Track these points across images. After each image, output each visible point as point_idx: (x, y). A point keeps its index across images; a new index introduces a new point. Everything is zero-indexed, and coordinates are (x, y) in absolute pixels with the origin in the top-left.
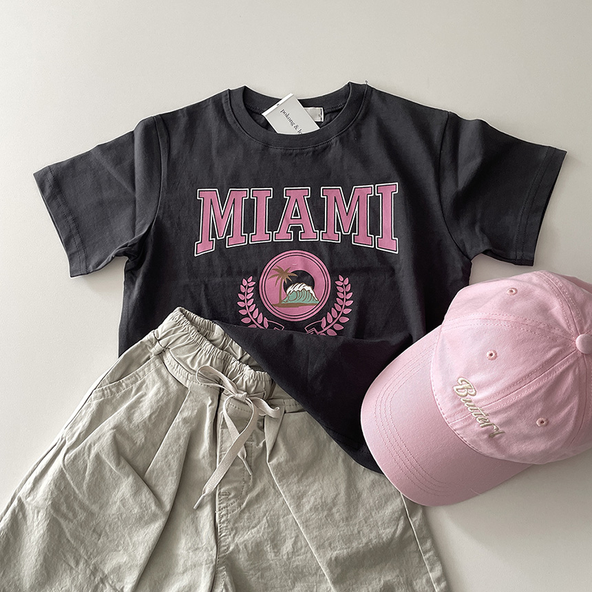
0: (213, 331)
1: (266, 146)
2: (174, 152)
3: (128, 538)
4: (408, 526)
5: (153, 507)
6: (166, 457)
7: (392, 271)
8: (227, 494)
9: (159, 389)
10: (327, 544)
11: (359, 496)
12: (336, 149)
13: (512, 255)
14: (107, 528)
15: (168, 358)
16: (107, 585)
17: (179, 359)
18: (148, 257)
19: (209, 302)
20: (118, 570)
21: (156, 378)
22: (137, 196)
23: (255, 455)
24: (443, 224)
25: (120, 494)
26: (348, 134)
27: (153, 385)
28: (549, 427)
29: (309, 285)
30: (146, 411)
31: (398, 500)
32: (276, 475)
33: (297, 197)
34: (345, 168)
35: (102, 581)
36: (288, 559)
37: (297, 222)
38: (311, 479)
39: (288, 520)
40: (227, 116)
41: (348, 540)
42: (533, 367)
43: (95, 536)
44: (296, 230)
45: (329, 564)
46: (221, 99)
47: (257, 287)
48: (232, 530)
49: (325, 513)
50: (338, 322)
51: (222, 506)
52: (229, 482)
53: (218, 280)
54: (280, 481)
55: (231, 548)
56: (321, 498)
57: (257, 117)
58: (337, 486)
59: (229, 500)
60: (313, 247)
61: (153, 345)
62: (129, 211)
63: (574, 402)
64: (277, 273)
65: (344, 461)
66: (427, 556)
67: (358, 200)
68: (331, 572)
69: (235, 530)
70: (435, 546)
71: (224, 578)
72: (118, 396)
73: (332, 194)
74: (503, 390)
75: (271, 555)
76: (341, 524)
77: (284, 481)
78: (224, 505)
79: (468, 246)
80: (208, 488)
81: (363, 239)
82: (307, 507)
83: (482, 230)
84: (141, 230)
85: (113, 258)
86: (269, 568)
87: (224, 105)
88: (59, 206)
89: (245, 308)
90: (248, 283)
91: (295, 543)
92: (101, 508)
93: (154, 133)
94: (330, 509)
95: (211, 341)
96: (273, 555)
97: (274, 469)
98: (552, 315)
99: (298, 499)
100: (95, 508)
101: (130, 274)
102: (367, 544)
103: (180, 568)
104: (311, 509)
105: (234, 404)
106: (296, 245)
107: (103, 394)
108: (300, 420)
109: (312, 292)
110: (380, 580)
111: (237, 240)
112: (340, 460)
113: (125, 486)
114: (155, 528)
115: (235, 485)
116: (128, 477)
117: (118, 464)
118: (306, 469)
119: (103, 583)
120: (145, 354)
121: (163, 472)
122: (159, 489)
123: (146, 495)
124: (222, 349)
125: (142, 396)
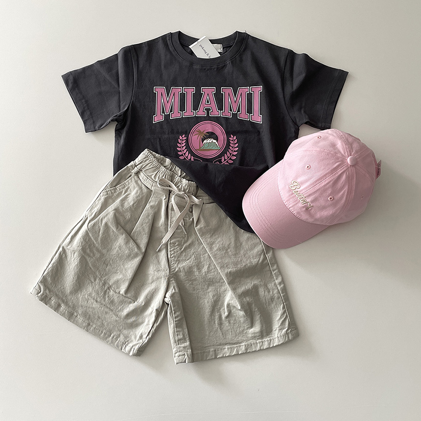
0: (165, 162)
1: (192, 64)
2: (141, 66)
3: (122, 267)
4: (265, 258)
5: (136, 250)
6: (142, 225)
7: (259, 133)
8: (174, 243)
9: (137, 191)
10: (225, 265)
11: (241, 244)
12: (229, 67)
13: (320, 125)
14: (111, 262)
15: (142, 175)
16: (111, 291)
17: (148, 175)
18: (128, 123)
19: (162, 147)
20: (117, 282)
21: (136, 186)
22: (120, 90)
23: (188, 224)
24: (285, 108)
25: (118, 244)
26: (236, 59)
27: (134, 189)
28: (334, 201)
29: (215, 140)
30: (131, 202)
31: (261, 246)
32: (199, 233)
33: (208, 92)
34: (234, 78)
35: (109, 288)
36: (205, 275)
37: (209, 106)
38: (217, 236)
39: (205, 256)
40: (170, 47)
41: (236, 264)
42: (327, 171)
43: (105, 265)
44: (208, 110)
45: (227, 275)
46: (166, 37)
47: (187, 140)
48: (177, 261)
49: (224, 251)
50: (230, 159)
51: (171, 249)
52: (175, 238)
53: (166, 136)
54: (201, 236)
55: (176, 270)
56: (222, 244)
57: (186, 48)
58: (230, 239)
59: (175, 246)
60: (217, 120)
61: (133, 169)
62: (116, 98)
63: (346, 188)
64: (198, 133)
65: (233, 228)
66: (275, 272)
67: (241, 95)
68: (228, 279)
69: (178, 261)
70: (278, 267)
71: (173, 284)
72: (115, 195)
73: (227, 91)
74: (313, 183)
75: (197, 273)
76: (232, 257)
77: (204, 236)
78: (173, 249)
79: (297, 120)
80: (164, 241)
81: (243, 116)
82: (215, 249)
83: (305, 112)
84: (124, 108)
85: (110, 122)
86: (195, 280)
87: (168, 41)
88: (77, 94)
89: (181, 151)
90: (182, 138)
91: (209, 267)
92: (108, 251)
93: (129, 55)
94: (227, 250)
95: (165, 167)
96: (198, 273)
97: (198, 231)
98: (337, 148)
99: (211, 245)
100: (104, 251)
101: (118, 132)
102: (245, 266)
103: (150, 280)
104: (217, 250)
105: (177, 198)
106: (208, 118)
107: (107, 193)
108: (211, 207)
109: (216, 143)
110: (251, 283)
111: (176, 115)
112: (231, 228)
113: (121, 240)
114: (137, 260)
115: (178, 239)
116: (123, 234)
117: (117, 228)
118: (214, 231)
119: (109, 290)
120: (129, 173)
121: (140, 233)
122: (139, 241)
123: (132, 244)
124: (170, 170)
125: (128, 195)
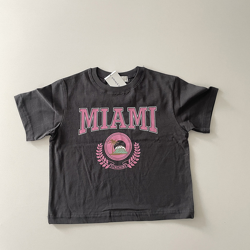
1: (106, 91)
26: (137, 87)
29: (123, 146)
33: (118, 111)
40: (90, 79)
44: (118, 124)
46: (88, 72)
50: (135, 161)
53: (88, 144)
57: (102, 80)
62: (52, 116)
64: (111, 141)
67: (142, 112)
73: (132, 110)
81: (144, 128)
84: (57, 125)
85: (45, 136)
87: (89, 74)
89: (99, 156)
93: (61, 86)
106: (118, 130)
109: (125, 149)
111: (95, 128)
